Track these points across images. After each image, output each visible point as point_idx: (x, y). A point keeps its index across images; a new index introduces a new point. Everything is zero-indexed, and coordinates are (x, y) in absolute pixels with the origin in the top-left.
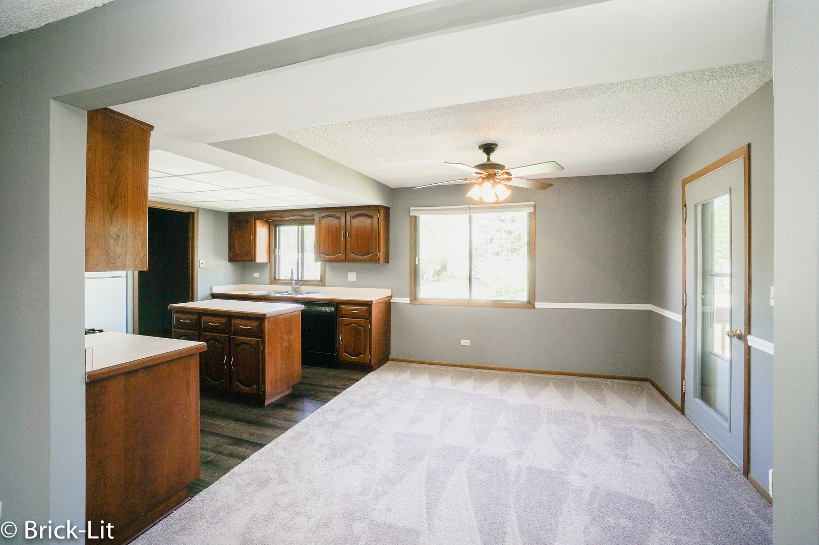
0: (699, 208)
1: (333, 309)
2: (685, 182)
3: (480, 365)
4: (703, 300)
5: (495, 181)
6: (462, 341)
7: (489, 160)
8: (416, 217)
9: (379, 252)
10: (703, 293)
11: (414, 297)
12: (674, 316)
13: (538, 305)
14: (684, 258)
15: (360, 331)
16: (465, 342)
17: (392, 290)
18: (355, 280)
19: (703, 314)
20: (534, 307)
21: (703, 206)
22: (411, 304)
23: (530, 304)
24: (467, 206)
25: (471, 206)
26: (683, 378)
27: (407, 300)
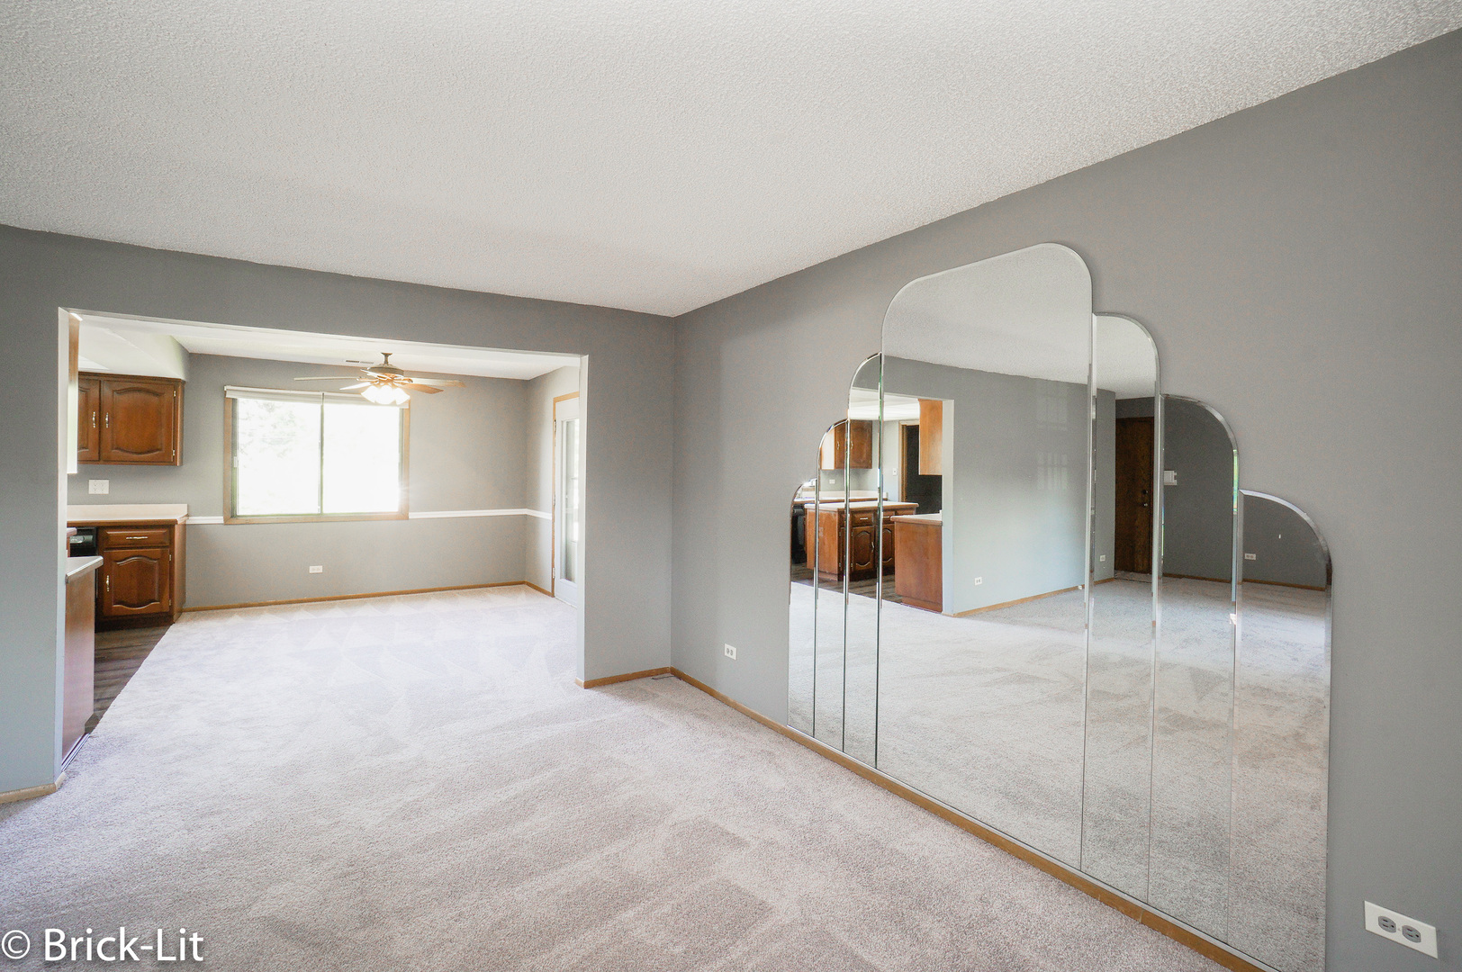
0: (565, 425)
1: (90, 538)
2: (556, 400)
3: (337, 595)
4: (567, 499)
5: (393, 385)
6: (311, 568)
7: (386, 362)
8: (234, 400)
9: (175, 448)
10: (567, 494)
11: (231, 515)
12: (544, 515)
13: (412, 515)
14: (554, 468)
15: (150, 569)
16: (316, 569)
17: (188, 506)
18: (107, 493)
19: (567, 514)
20: (407, 518)
21: (568, 423)
22: (225, 524)
23: (403, 516)
24: (321, 393)
25: (326, 394)
26: (553, 566)
27: (220, 519)
